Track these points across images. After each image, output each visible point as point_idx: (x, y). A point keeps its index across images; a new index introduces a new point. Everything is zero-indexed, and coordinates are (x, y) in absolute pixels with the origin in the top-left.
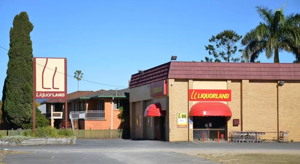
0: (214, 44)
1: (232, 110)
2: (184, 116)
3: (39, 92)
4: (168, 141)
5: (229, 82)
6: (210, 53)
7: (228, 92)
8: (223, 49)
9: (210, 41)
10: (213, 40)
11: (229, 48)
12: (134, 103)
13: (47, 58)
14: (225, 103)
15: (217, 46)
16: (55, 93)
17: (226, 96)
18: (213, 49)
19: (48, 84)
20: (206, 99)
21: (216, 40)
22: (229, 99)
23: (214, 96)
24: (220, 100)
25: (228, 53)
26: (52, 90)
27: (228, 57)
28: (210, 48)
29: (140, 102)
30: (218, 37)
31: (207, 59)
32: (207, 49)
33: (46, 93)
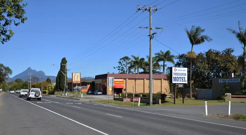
0: (121, 61)
1: (124, 86)
2: (111, 88)
3: (74, 82)
4: (107, 94)
5: (123, 79)
6: (120, 64)
7: (123, 81)
8: (124, 63)
9: (120, 60)
10: (121, 59)
11: (126, 63)
12: (96, 84)
13: (76, 73)
14: (122, 84)
15: (122, 62)
16: (77, 82)
17: (122, 83)
18: (121, 63)
19: (76, 80)
20: (117, 84)
21: (122, 60)
22: (123, 84)
23: (119, 83)
24: (121, 84)
25: (126, 64)
26: (77, 81)
27: (126, 66)
28: (120, 63)
29: (98, 84)
30: (123, 59)
31: (119, 66)
32: (119, 63)
33: (75, 82)
